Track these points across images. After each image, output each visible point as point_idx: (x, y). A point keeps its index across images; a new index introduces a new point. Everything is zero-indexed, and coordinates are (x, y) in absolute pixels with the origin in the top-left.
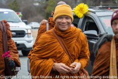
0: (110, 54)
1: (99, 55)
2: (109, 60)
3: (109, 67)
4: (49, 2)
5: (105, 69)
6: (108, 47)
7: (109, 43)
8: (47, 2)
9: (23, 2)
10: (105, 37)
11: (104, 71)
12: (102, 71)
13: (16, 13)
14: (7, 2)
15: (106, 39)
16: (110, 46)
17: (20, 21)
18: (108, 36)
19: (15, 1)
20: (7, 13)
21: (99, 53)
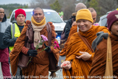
0: (106, 50)
1: (98, 51)
2: (106, 55)
3: (106, 61)
4: (91, 2)
5: (103, 63)
6: (105, 44)
7: (105, 40)
8: (89, 3)
9: (64, 3)
10: (102, 36)
11: (102, 65)
12: (100, 64)
13: (57, 13)
15: (103, 37)
16: (106, 43)
17: (62, 22)
18: (104, 35)
20: (49, 13)
21: (97, 49)
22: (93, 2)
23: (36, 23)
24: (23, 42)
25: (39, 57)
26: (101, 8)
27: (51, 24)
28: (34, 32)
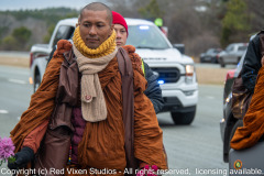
8: (226, 4)
9: (171, 5)
14: (137, 5)
17: (168, 47)
19: (154, 2)
22: (234, 4)
23: (85, 48)
24: (50, 104)
25: (98, 150)
26: (253, 15)
27: (131, 51)
28: (80, 75)
